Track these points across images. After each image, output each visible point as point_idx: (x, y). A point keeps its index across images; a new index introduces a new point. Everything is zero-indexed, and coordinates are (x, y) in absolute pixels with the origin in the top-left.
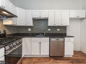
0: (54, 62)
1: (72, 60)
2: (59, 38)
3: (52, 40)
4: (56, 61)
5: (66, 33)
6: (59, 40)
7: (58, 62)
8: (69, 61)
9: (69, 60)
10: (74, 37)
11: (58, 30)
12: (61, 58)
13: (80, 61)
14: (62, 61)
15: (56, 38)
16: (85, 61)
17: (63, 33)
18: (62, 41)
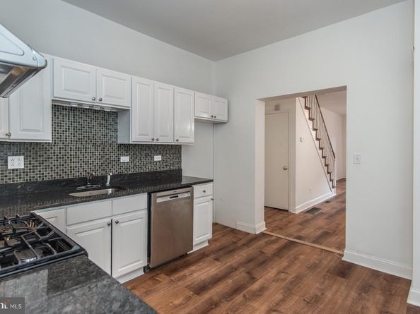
0: (172, 280)
1: (213, 252)
2: (178, 191)
3: (159, 200)
4: (176, 276)
5: (180, 170)
6: (180, 196)
7: (185, 276)
8: (208, 258)
9: (207, 256)
10: (212, 181)
11: (158, 158)
12: (184, 260)
13: (230, 249)
14: (193, 268)
15: (171, 192)
16: (238, 245)
17: (172, 168)
18: (188, 201)
